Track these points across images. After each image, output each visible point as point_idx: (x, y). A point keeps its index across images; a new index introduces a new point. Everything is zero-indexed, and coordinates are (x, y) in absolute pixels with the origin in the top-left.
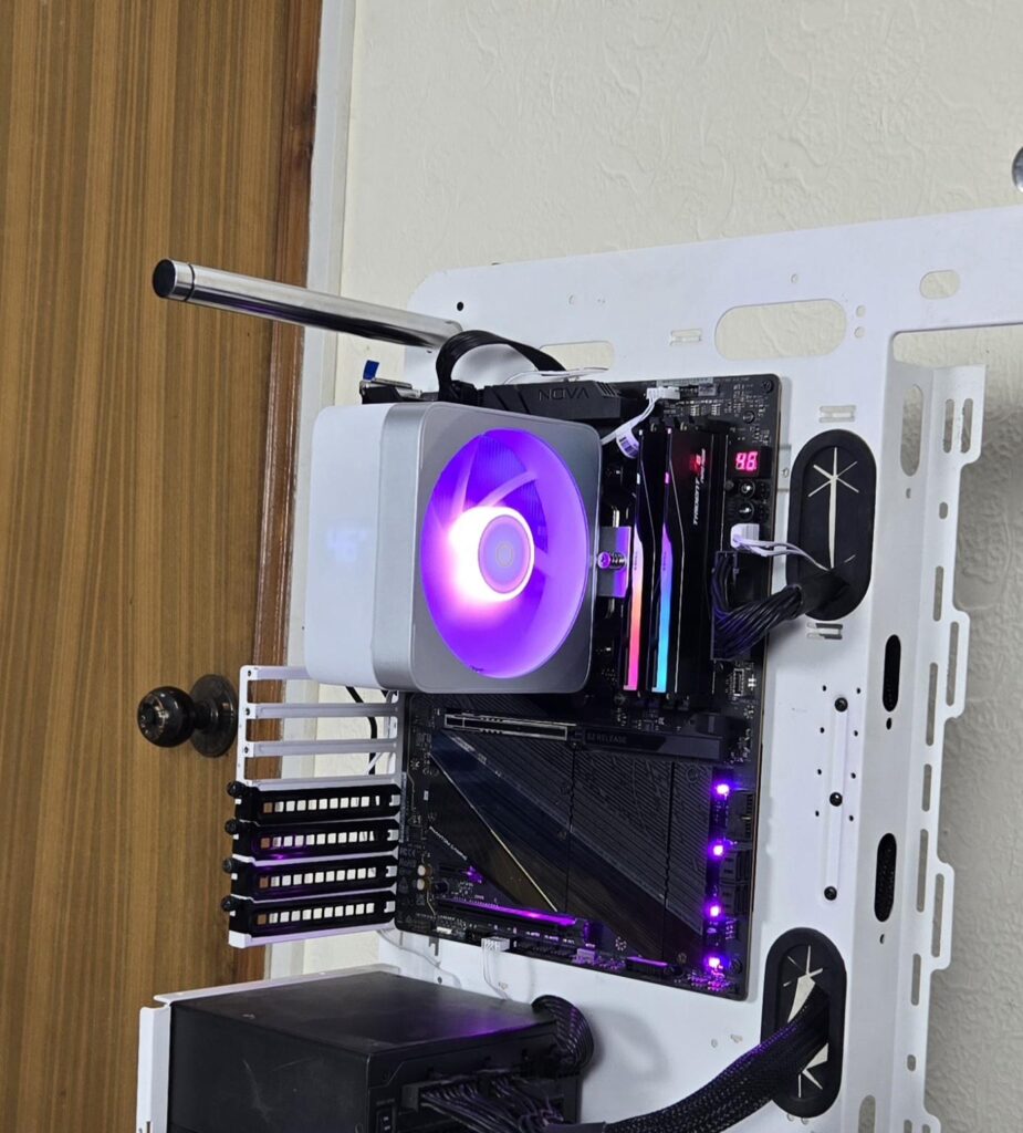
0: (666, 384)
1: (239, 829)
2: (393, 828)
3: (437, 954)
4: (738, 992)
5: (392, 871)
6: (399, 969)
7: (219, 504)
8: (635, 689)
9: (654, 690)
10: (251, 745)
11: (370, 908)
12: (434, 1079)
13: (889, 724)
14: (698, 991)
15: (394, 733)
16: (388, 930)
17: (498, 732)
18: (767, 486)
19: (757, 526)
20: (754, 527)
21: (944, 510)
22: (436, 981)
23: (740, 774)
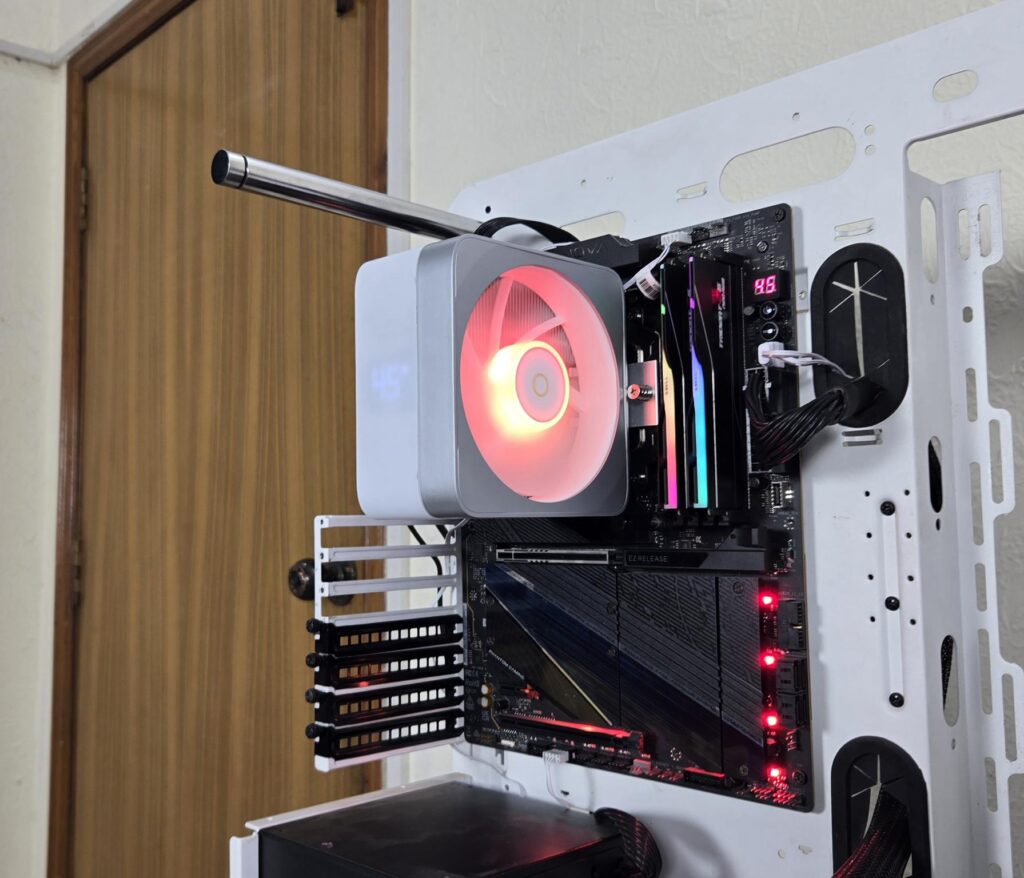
0: (678, 232)
1: (319, 662)
2: (457, 653)
4: (804, 802)
5: (459, 691)
6: (471, 778)
8: (675, 506)
9: (696, 506)
11: (442, 725)
13: (938, 525)
14: (762, 801)
15: (454, 571)
16: (461, 742)
17: (544, 561)
18: (787, 308)
19: (782, 344)
20: (778, 344)
21: (968, 315)
22: (504, 789)
23: (785, 583)
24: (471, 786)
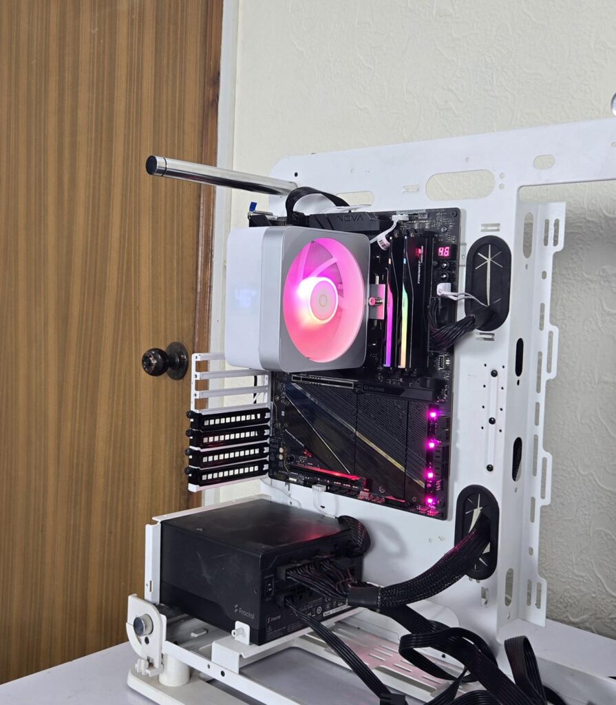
0: (402, 213)
1: (192, 434)
2: (267, 429)
3: (289, 490)
4: (443, 516)
5: (266, 450)
7: (178, 263)
8: (389, 366)
9: (399, 367)
10: (198, 393)
11: (256, 468)
12: (292, 563)
13: (518, 383)
14: (422, 514)
15: (267, 383)
16: (266, 478)
17: (318, 383)
18: (454, 264)
19: (450, 284)
20: (448, 285)
21: (544, 275)
22: (289, 504)
23: (442, 407)
24: (271, 502)
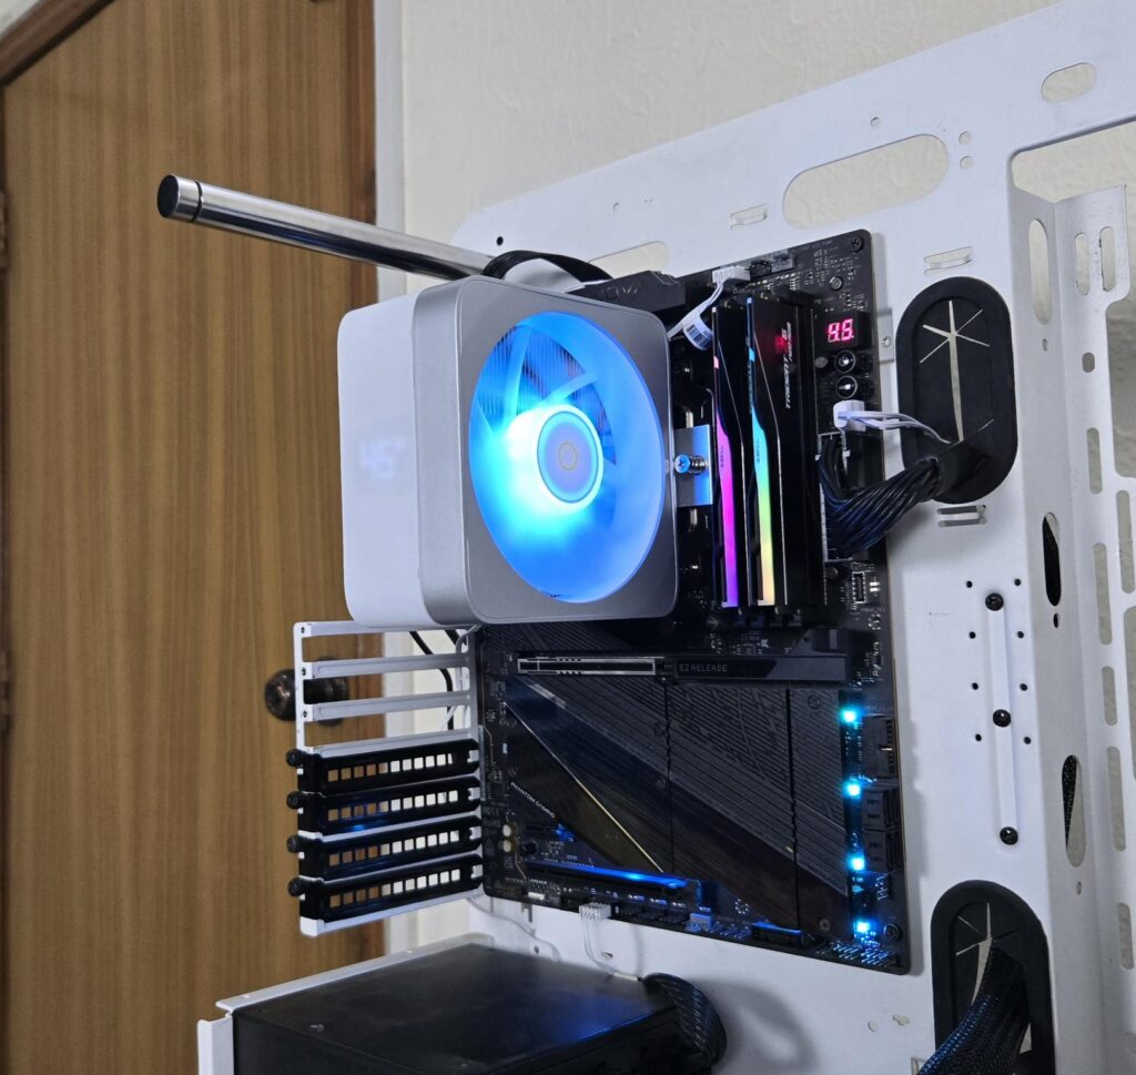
0: (733, 266)
1: (302, 802)
2: (473, 786)
3: (531, 919)
4: (899, 963)
5: (476, 833)
6: (492, 939)
8: (735, 604)
9: (761, 603)
10: (310, 708)
11: (456, 875)
13: (1056, 621)
14: (847, 962)
16: (479, 896)
17: (576, 672)
18: (870, 357)
19: (862, 402)
20: (858, 403)
23: (870, 697)
24: (492, 950)
